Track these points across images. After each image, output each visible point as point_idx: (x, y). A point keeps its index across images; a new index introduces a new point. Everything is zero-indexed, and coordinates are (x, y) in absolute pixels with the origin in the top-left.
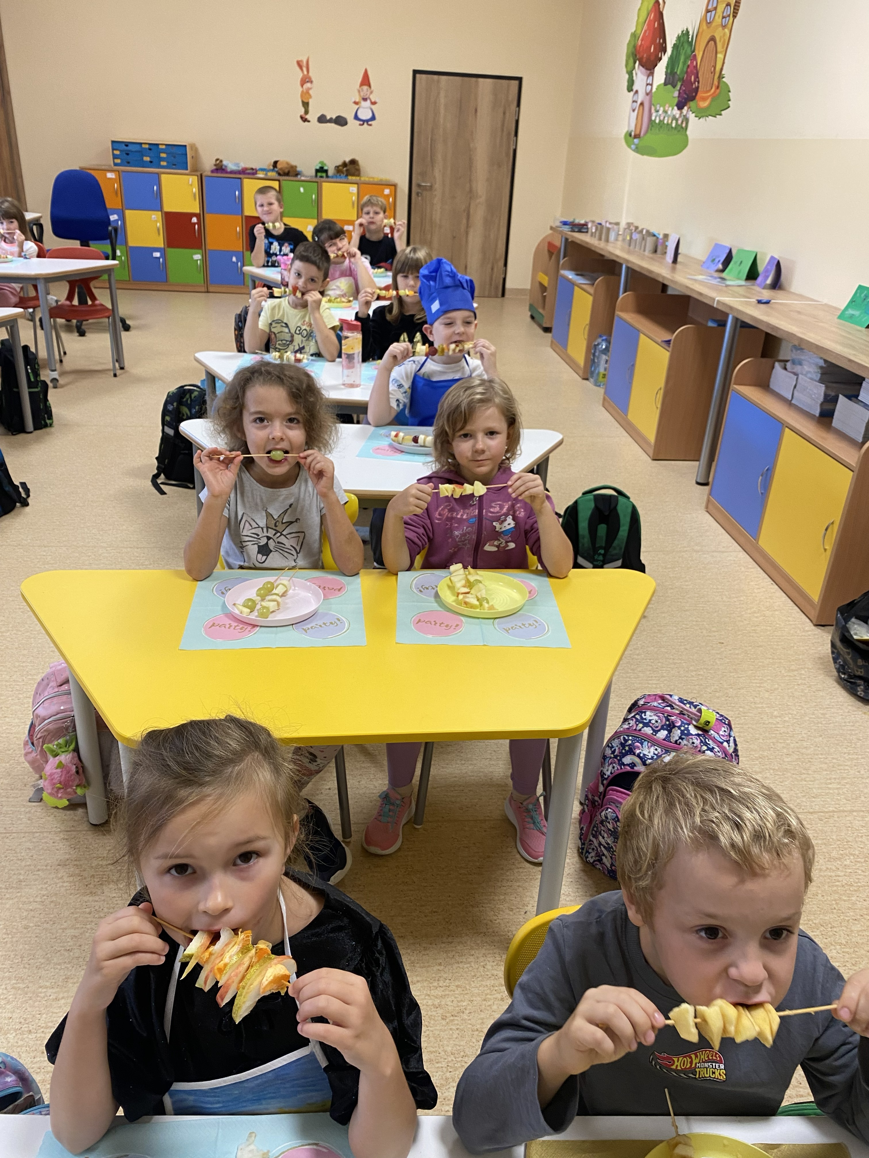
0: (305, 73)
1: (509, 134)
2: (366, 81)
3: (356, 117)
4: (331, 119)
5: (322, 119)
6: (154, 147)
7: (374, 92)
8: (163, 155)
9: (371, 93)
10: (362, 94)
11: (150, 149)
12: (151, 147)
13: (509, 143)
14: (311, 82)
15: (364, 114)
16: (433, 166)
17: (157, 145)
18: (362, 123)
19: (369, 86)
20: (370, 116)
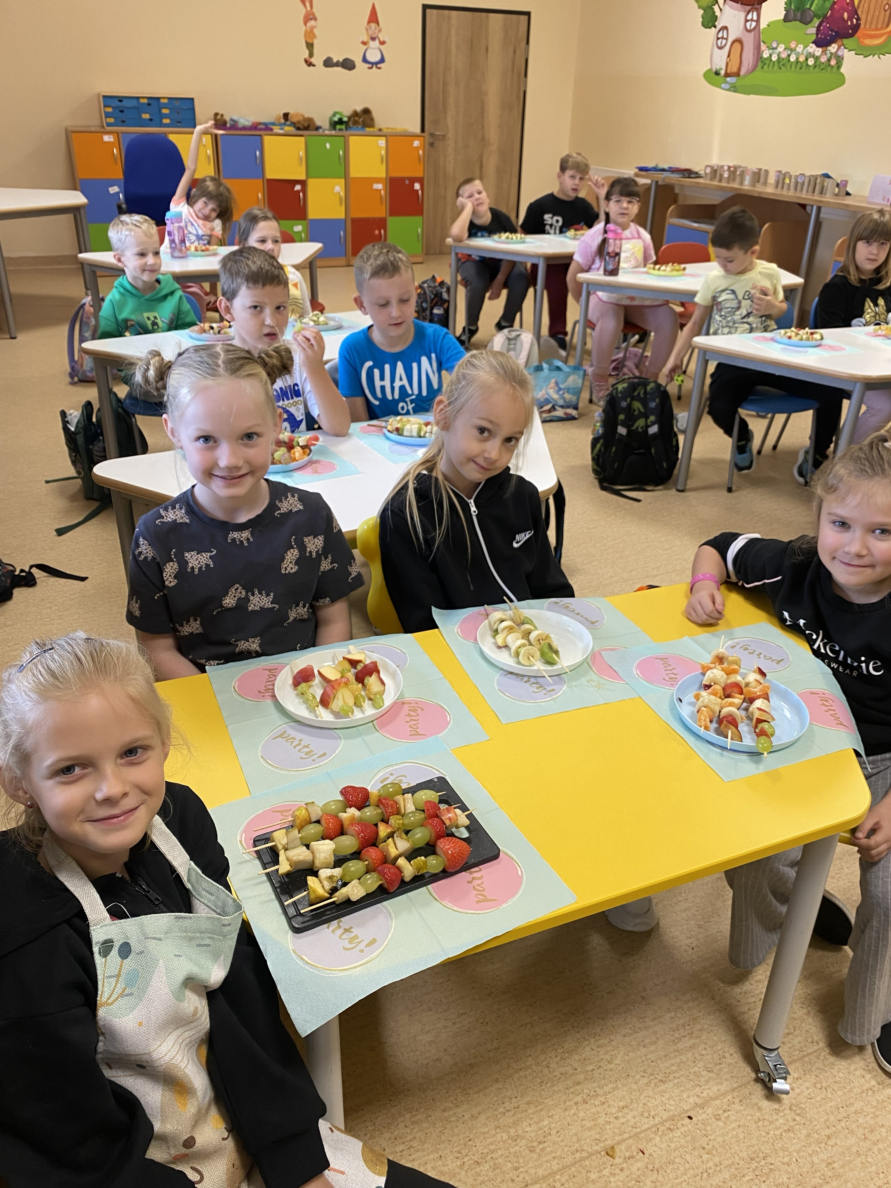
0: (309, 8)
1: (519, 74)
2: (373, 18)
3: (365, 60)
4: (338, 61)
5: (328, 63)
6: (154, 101)
7: (383, 30)
8: (165, 111)
9: (380, 31)
10: (370, 32)
11: (149, 104)
12: (151, 102)
13: (519, 84)
14: (316, 19)
15: (373, 56)
16: (445, 112)
17: (158, 99)
18: (370, 66)
19: (377, 23)
20: (378, 58)
